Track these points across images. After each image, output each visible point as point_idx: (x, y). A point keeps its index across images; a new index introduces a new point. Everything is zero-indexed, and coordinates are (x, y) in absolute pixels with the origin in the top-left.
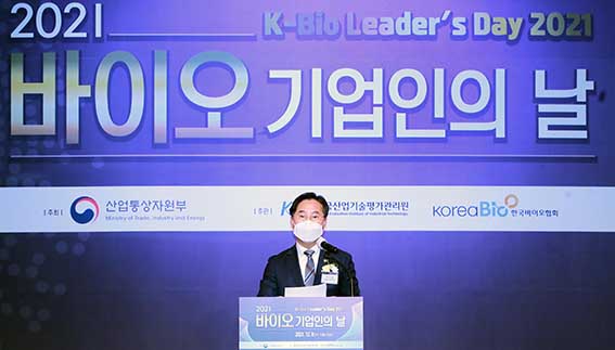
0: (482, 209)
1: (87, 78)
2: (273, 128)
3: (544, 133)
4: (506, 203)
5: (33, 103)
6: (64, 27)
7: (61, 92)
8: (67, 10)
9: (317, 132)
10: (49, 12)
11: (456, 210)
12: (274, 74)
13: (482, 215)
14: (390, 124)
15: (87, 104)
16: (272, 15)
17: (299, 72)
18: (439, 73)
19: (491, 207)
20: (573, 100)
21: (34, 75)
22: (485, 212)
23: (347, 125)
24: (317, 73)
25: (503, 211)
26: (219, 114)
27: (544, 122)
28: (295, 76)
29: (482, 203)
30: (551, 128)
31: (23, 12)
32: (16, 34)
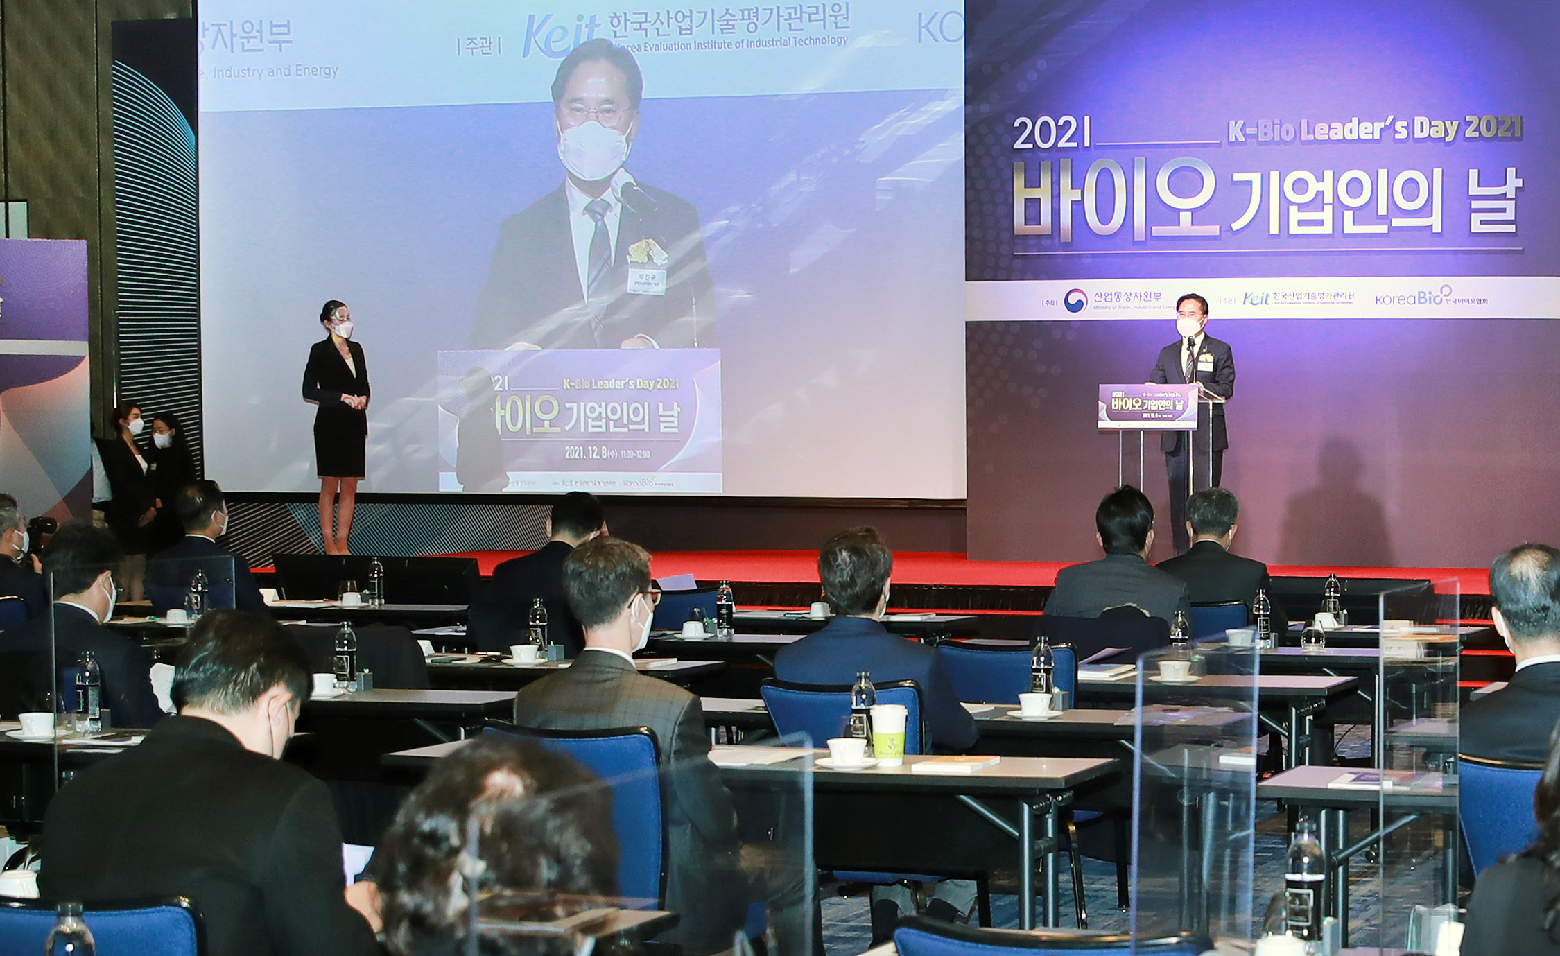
0: (1420, 298)
1: (1077, 183)
2: (1236, 226)
3: (1476, 227)
4: (1442, 292)
5: (1033, 205)
6: (1058, 138)
7: (1056, 197)
8: (1061, 123)
9: (1274, 229)
10: (1046, 124)
11: (1396, 299)
12: (1238, 177)
13: (1419, 303)
14: (1338, 220)
15: (1078, 206)
16: (1236, 123)
17: (1259, 174)
18: (1383, 174)
19: (1427, 297)
20: (1503, 197)
21: (1033, 182)
23: (1301, 223)
24: (1274, 175)
25: (1438, 300)
26: (1190, 213)
27: (1476, 217)
28: (1255, 178)
29: (1419, 293)
30: (1482, 222)
31: (1024, 125)
32: (1018, 145)
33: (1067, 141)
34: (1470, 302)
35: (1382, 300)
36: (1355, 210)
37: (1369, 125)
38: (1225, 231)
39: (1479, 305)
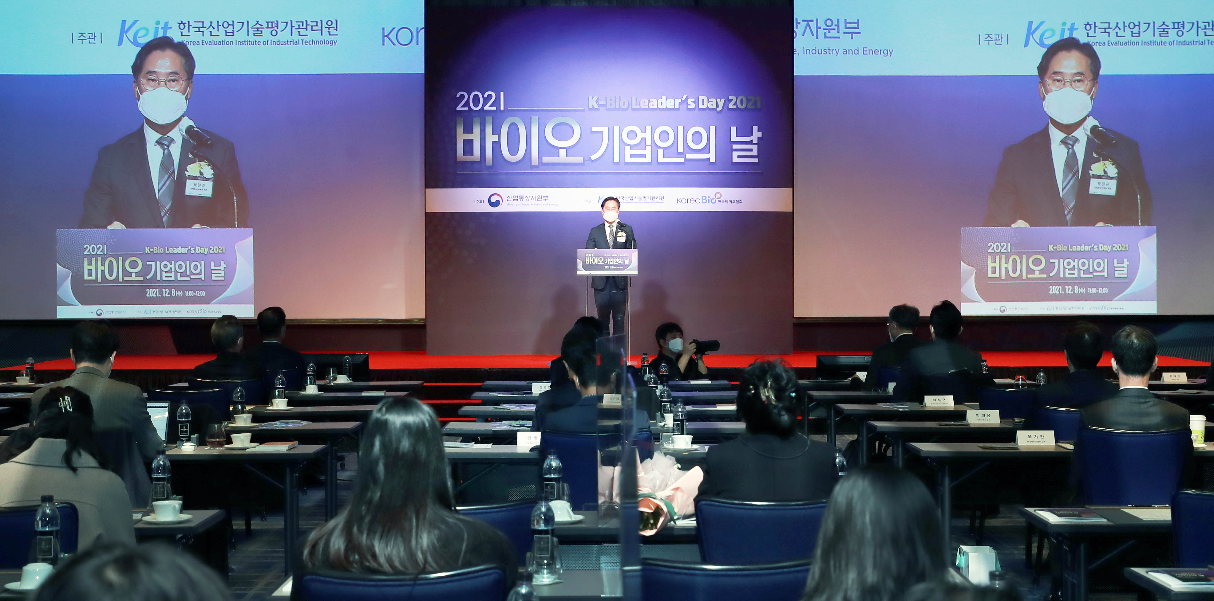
0: (703, 200)
1: (496, 131)
2: (593, 157)
3: (735, 160)
4: (716, 197)
5: (469, 145)
6: (484, 105)
8: (486, 95)
9: (616, 160)
11: (689, 200)
12: (594, 129)
13: (703, 203)
14: (654, 155)
16: (593, 98)
17: (607, 128)
19: (707, 199)
20: (751, 142)
22: (704, 201)
24: (616, 129)
25: (713, 201)
27: (735, 154)
28: (605, 130)
29: (702, 197)
30: (739, 157)
32: (459, 108)
33: (490, 106)
34: (732, 202)
35: (680, 201)
36: (664, 149)
37: (672, 100)
38: (587, 160)
39: (737, 204)
